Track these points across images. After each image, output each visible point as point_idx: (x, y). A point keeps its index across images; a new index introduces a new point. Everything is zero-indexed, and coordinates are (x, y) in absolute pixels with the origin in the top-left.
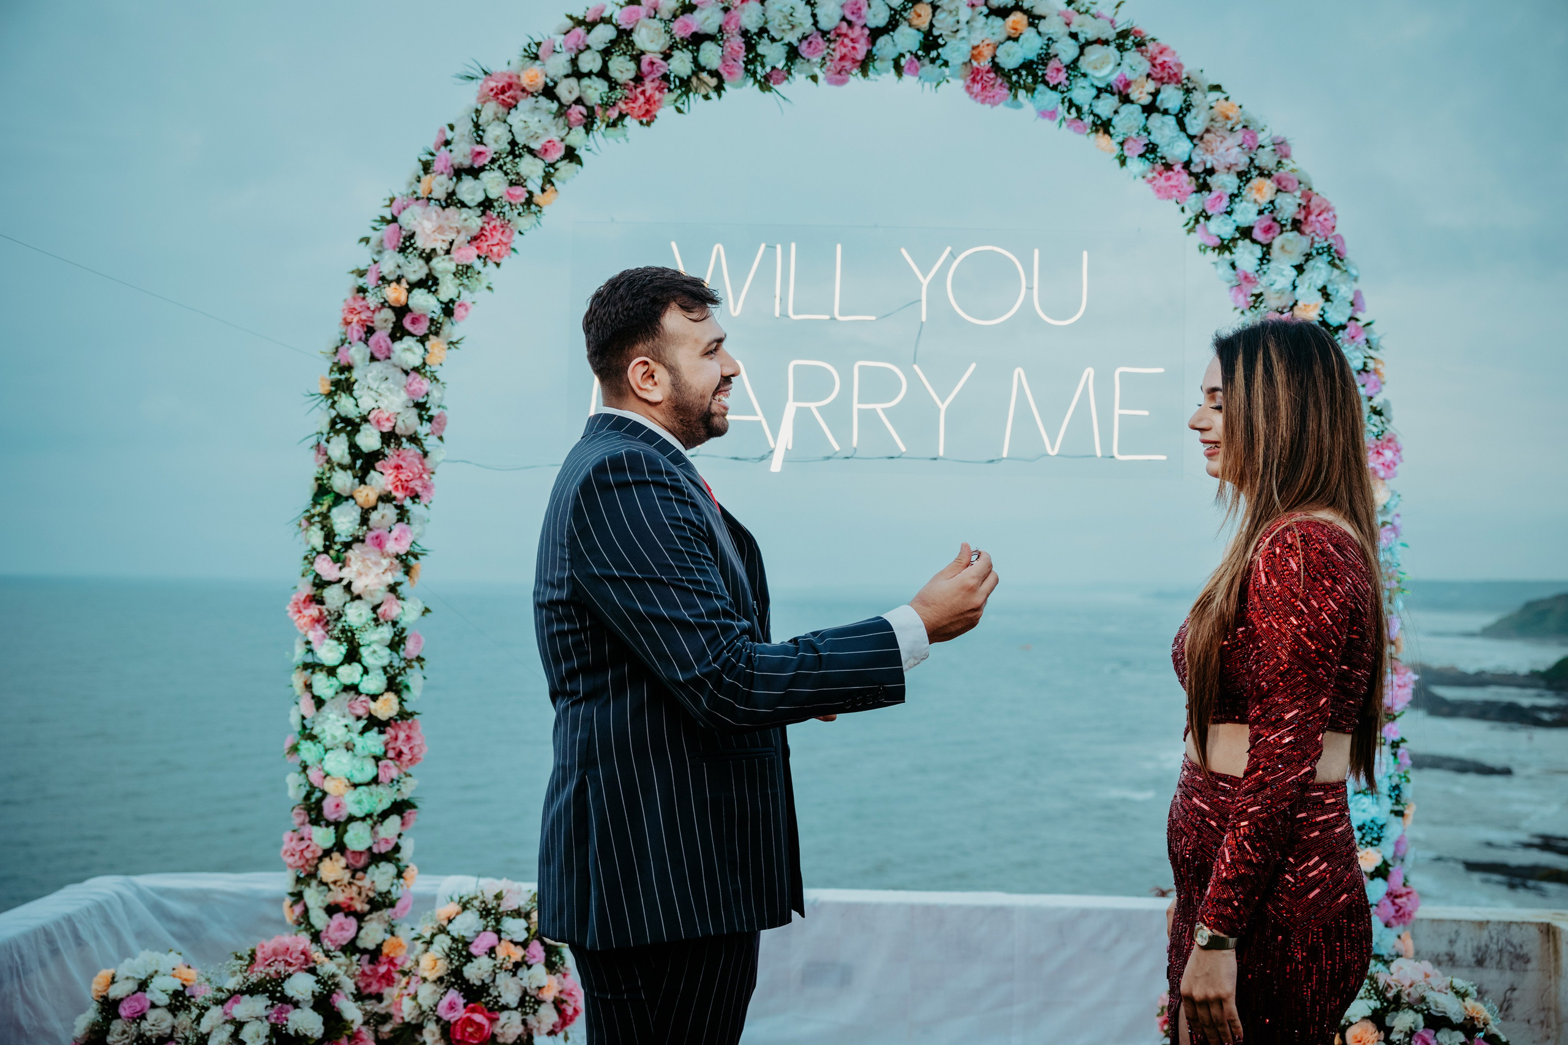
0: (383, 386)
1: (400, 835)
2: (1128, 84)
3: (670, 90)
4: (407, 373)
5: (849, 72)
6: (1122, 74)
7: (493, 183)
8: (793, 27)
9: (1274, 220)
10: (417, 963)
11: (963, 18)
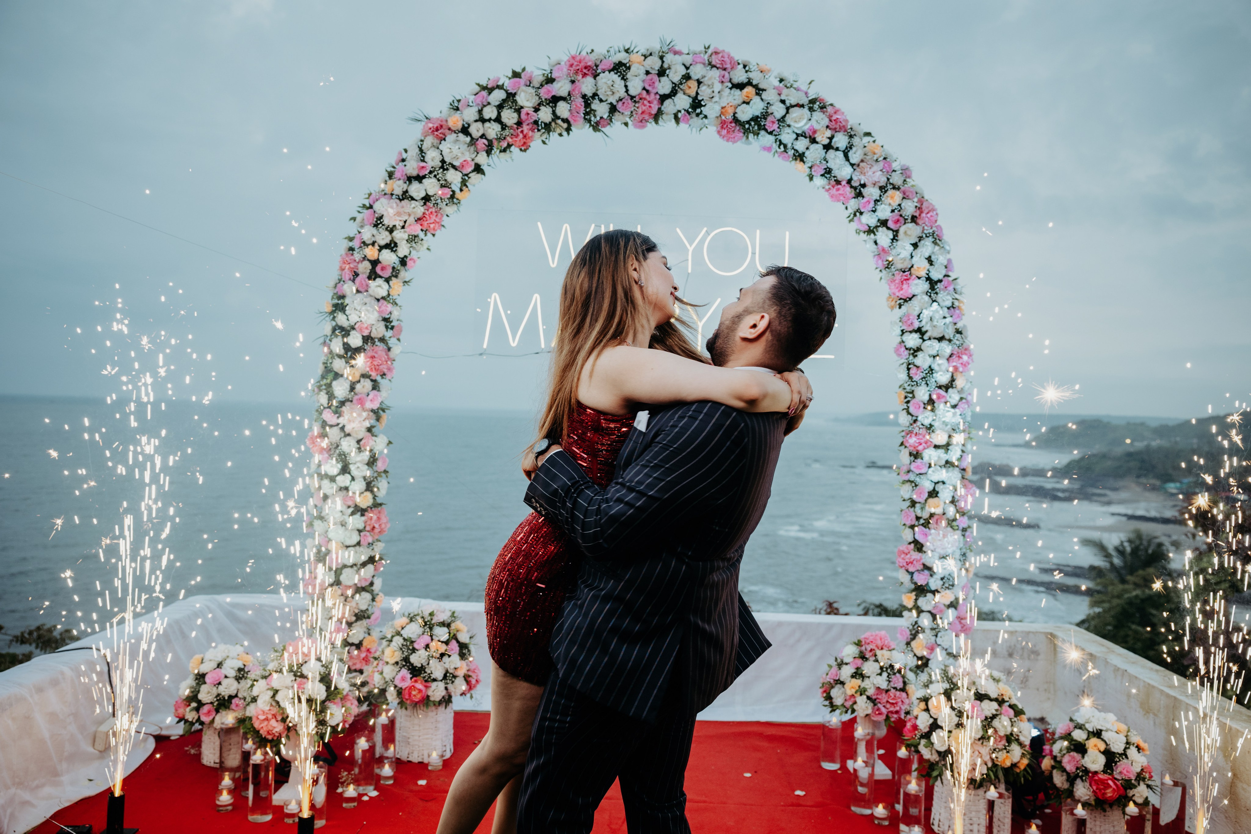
0: (364, 308)
1: (373, 576)
2: (815, 132)
3: (539, 130)
4: (378, 300)
5: (647, 121)
6: (812, 126)
7: (431, 186)
8: (613, 93)
9: (901, 216)
10: (383, 652)
11: (716, 91)
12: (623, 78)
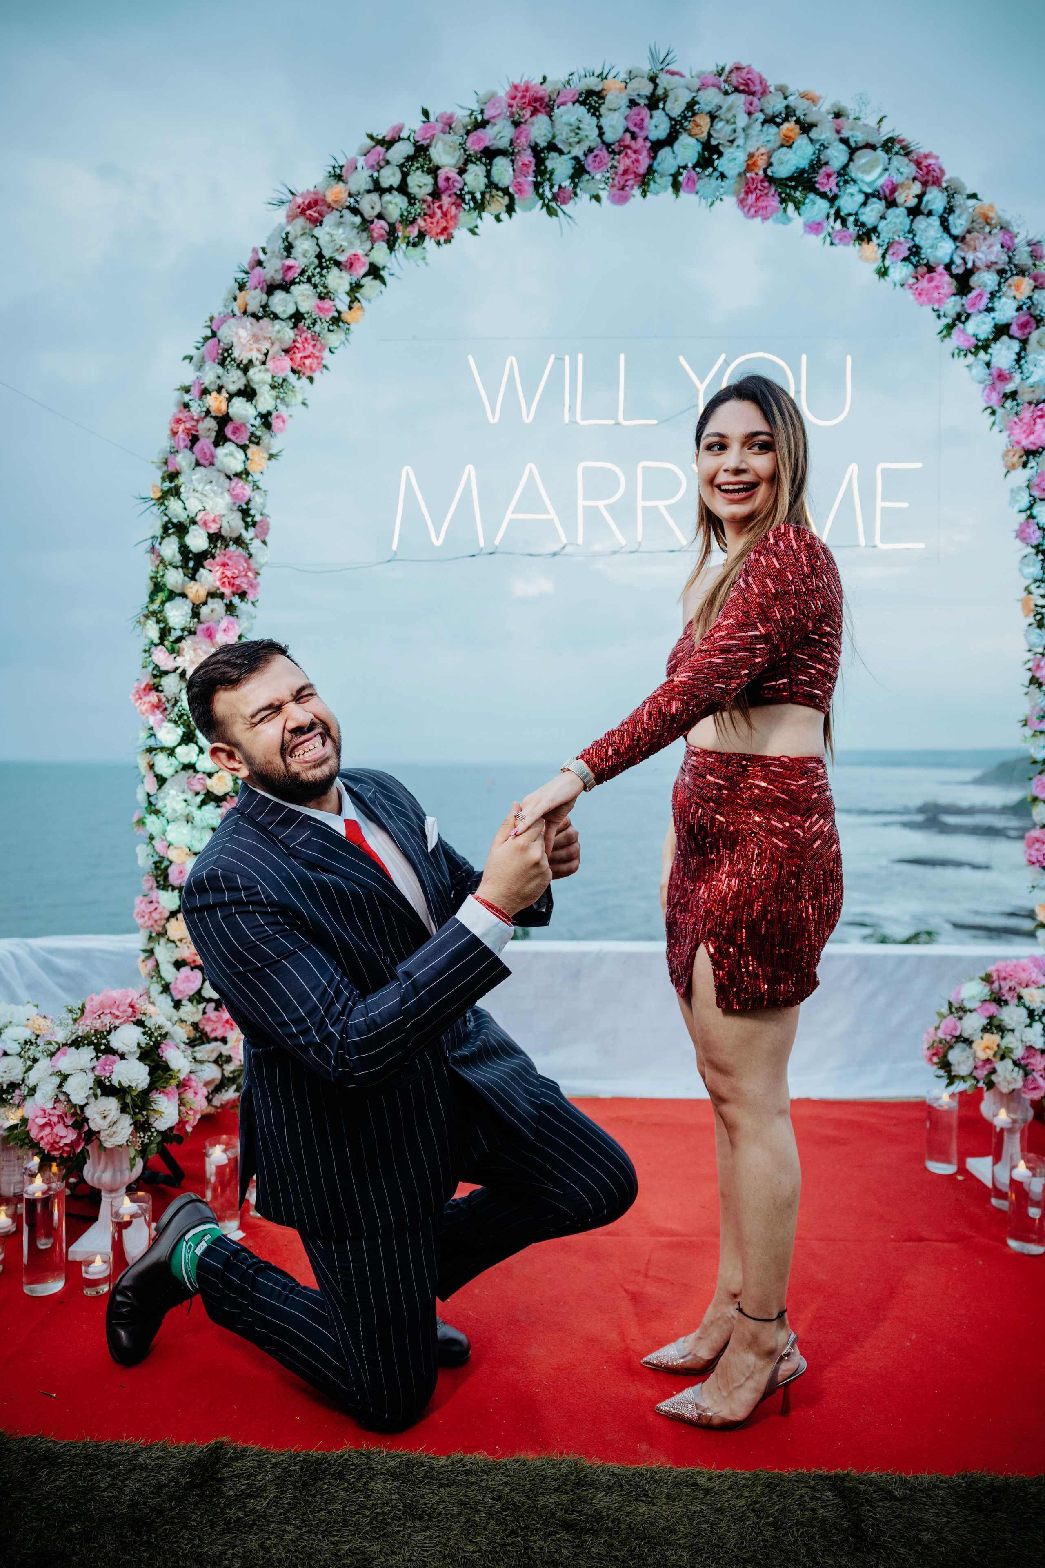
0: (208, 487)
2: (894, 189)
3: (465, 207)
4: (229, 477)
5: (630, 190)
6: (890, 179)
7: (303, 296)
8: (580, 139)
9: (1031, 316)
11: (740, 126)
12: (593, 114)
